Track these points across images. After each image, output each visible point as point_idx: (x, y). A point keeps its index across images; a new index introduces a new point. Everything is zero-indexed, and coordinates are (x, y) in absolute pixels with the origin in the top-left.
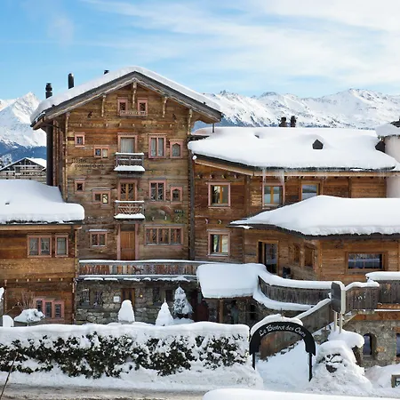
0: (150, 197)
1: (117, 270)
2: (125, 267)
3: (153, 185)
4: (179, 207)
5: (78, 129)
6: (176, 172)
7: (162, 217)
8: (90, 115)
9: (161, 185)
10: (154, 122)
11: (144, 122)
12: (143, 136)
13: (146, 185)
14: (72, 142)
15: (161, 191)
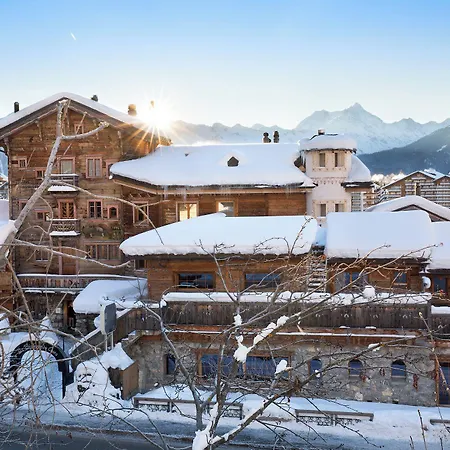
0: (88, 215)
1: (56, 284)
2: (62, 281)
3: (91, 204)
4: (116, 224)
5: (21, 154)
6: (112, 191)
7: (99, 233)
8: (31, 139)
9: (99, 204)
10: (91, 144)
11: (81, 145)
12: (80, 157)
13: (85, 204)
14: (15, 165)
15: (99, 209)
